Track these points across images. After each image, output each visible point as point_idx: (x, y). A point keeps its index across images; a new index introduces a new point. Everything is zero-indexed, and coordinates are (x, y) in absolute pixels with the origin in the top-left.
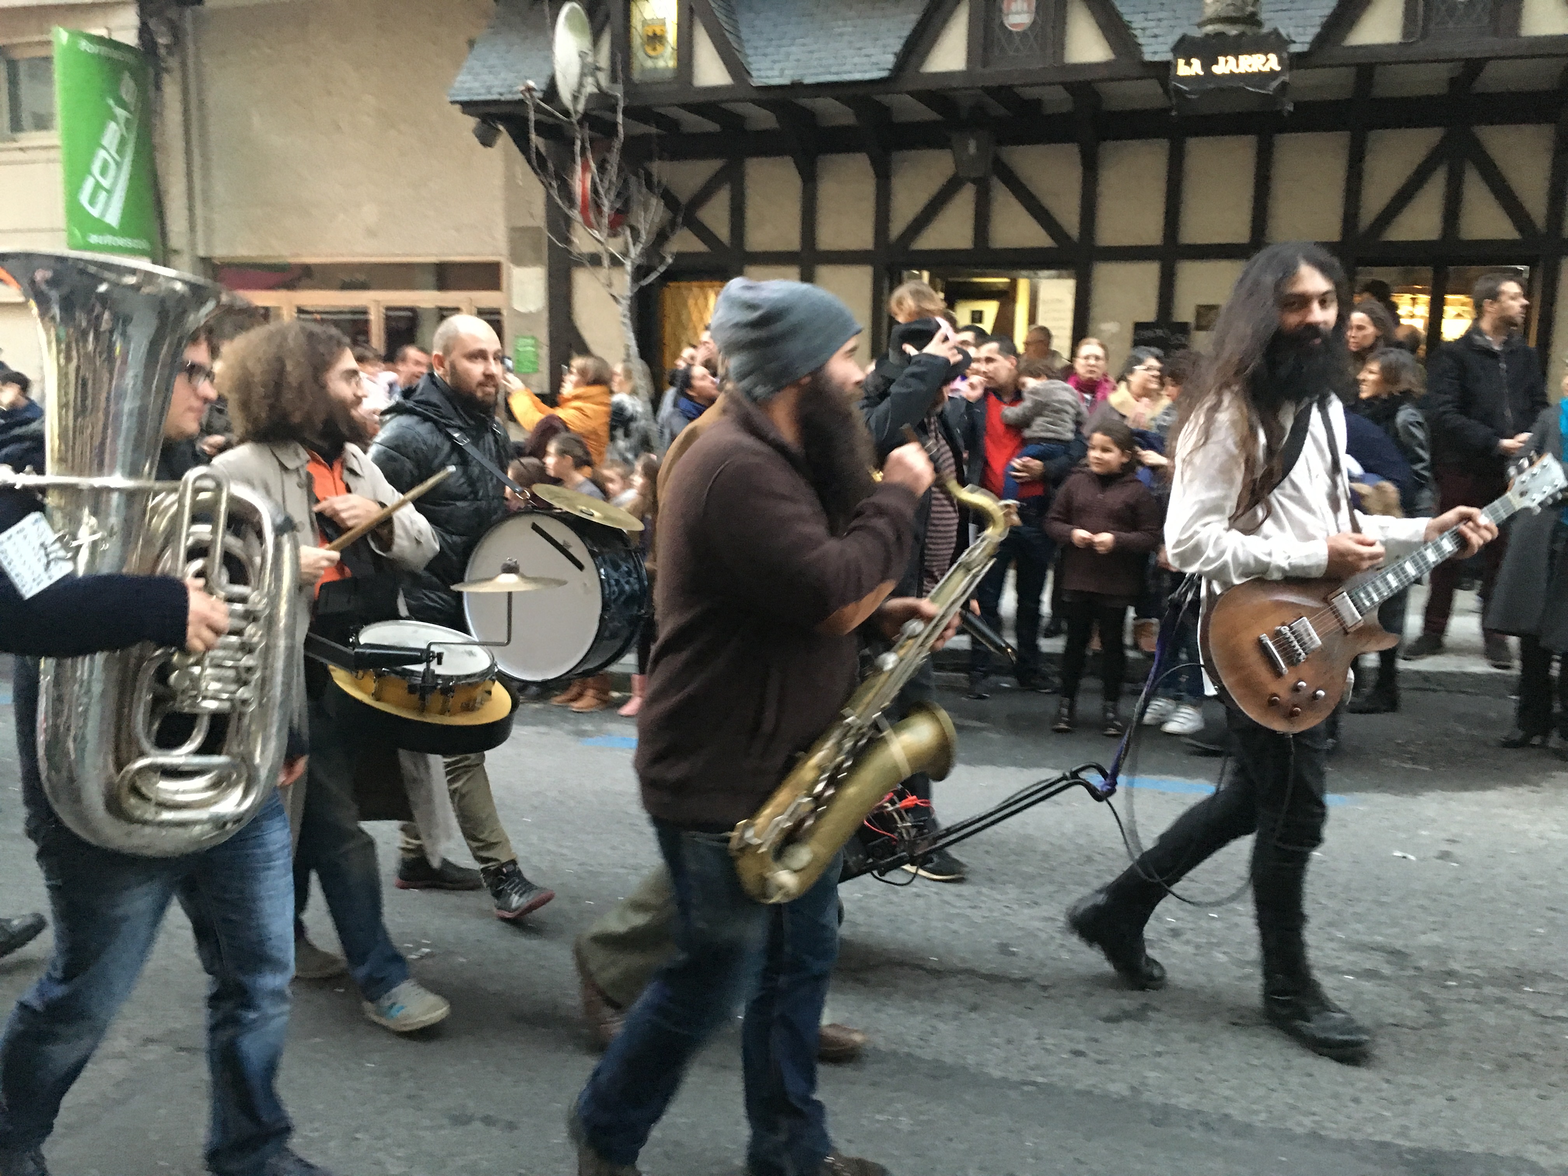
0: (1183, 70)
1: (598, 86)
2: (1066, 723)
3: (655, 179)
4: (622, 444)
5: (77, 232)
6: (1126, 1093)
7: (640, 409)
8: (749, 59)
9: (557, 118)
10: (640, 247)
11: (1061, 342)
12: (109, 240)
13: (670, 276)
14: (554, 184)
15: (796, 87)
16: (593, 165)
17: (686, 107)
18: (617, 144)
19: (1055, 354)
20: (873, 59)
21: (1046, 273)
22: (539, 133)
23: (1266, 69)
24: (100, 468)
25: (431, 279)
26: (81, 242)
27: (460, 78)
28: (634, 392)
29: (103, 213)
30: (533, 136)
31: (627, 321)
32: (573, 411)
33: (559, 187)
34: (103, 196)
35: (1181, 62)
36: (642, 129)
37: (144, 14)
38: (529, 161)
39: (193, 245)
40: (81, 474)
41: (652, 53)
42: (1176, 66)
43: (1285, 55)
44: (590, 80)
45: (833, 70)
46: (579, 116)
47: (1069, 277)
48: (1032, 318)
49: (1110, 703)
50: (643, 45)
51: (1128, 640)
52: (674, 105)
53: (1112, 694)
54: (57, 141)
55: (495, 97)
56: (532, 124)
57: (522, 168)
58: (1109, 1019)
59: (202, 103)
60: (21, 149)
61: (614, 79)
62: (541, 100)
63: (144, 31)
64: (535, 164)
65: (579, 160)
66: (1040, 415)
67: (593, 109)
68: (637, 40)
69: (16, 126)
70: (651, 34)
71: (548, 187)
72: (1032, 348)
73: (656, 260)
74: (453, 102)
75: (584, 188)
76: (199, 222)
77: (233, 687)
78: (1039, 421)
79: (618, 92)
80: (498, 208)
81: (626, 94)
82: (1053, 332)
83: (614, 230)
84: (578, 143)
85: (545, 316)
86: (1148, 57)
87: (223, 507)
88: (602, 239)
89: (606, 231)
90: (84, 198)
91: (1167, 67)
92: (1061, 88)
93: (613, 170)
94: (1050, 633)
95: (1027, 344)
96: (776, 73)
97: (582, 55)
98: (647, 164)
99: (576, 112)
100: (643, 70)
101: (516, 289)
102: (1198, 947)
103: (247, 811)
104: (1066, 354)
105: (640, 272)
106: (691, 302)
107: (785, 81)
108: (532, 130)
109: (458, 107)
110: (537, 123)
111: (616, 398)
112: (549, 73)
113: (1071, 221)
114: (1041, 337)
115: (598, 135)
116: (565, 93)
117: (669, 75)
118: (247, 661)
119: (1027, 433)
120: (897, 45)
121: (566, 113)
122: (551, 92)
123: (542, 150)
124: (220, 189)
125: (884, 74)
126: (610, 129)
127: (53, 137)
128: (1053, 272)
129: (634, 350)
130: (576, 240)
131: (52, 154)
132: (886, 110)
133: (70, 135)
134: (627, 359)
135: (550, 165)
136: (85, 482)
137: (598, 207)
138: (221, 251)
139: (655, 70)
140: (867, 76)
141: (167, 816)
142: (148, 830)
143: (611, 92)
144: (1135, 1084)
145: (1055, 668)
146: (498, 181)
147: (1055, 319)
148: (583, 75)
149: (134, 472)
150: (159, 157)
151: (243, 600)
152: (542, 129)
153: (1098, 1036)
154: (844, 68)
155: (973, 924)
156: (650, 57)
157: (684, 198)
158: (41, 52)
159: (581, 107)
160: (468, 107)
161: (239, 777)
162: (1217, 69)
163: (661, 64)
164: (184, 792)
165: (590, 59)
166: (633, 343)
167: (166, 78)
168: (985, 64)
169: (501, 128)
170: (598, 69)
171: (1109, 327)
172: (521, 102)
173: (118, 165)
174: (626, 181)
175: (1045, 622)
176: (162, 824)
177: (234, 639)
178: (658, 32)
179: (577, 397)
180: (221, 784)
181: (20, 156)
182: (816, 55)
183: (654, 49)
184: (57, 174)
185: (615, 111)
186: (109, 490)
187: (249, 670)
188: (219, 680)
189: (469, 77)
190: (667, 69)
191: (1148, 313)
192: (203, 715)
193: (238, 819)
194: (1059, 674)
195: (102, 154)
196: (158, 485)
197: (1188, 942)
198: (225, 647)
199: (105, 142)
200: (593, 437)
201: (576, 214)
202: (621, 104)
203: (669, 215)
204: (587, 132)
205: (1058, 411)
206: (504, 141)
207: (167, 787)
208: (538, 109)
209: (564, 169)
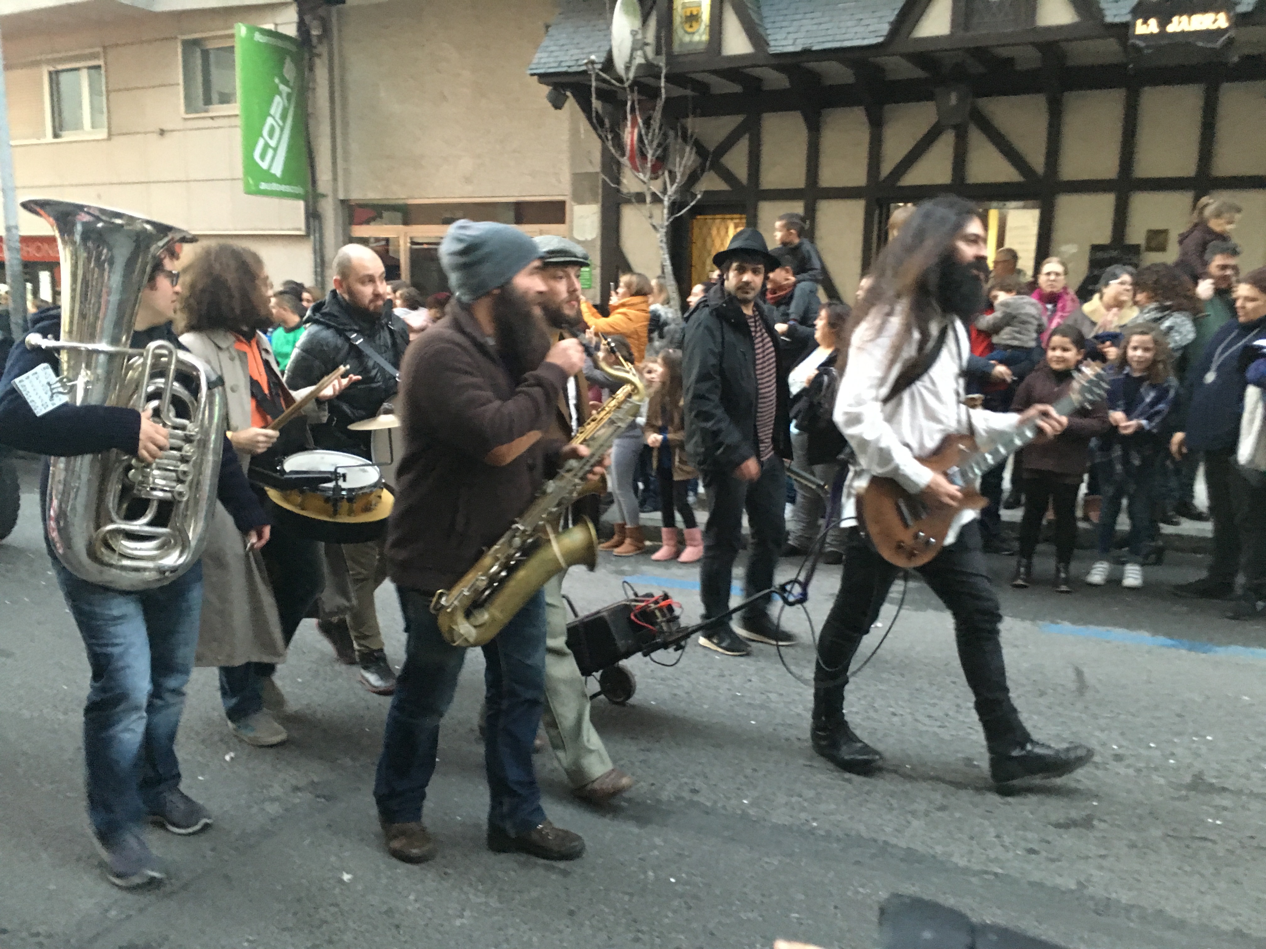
0: (1141, 28)
1: (646, 57)
2: (1024, 580)
3: (690, 131)
4: (657, 344)
5: (251, 182)
6: (1073, 887)
7: (670, 315)
8: (768, 32)
9: (613, 85)
10: (675, 185)
11: (1026, 262)
12: (275, 187)
13: (698, 210)
14: (610, 137)
15: (807, 53)
16: (640, 121)
17: (715, 72)
18: (660, 103)
19: (1020, 272)
20: (871, 28)
21: (1014, 204)
22: (598, 98)
23: (1214, 27)
24: (92, 338)
25: (511, 214)
26: (253, 188)
27: (538, 55)
28: (667, 302)
29: (270, 166)
30: (594, 100)
31: (664, 245)
32: (619, 316)
33: (612, 138)
34: (270, 152)
35: (1139, 22)
36: (678, 92)
37: (301, 14)
38: (589, 118)
39: (335, 191)
40: (81, 341)
41: (690, 30)
42: (1134, 25)
43: (1232, 14)
44: (639, 53)
45: (838, 37)
46: (630, 82)
47: (1033, 207)
48: (1001, 241)
49: (1062, 564)
50: (681, 23)
51: (1079, 513)
52: (703, 71)
53: (1064, 557)
54: (237, 112)
55: (564, 69)
56: (593, 89)
57: (584, 125)
58: (1058, 826)
59: (342, 80)
60: (212, 118)
61: (658, 52)
62: (601, 70)
63: (302, 25)
64: (595, 121)
65: (629, 117)
66: (1008, 324)
67: (640, 77)
68: (678, 19)
69: (208, 101)
70: (688, 14)
71: (603, 139)
72: (1000, 266)
73: (689, 198)
74: (532, 75)
75: (632, 140)
76: (340, 172)
77: (174, 484)
78: (1008, 329)
79: (662, 62)
80: (565, 157)
81: (667, 64)
82: (1020, 254)
83: (655, 173)
84: (629, 104)
85: (598, 243)
86: (1109, 19)
87: (173, 367)
88: (645, 180)
89: (648, 175)
90: (257, 155)
91: (1126, 27)
92: (1030, 48)
93: (656, 124)
94: (1009, 506)
95: (996, 263)
96: (791, 42)
97: (634, 33)
98: (683, 121)
99: (628, 79)
100: (682, 44)
101: (577, 222)
102: (1139, 770)
103: (181, 565)
104: (1030, 272)
105: (675, 207)
106: (714, 232)
107: (798, 48)
108: (594, 96)
109: (536, 77)
110: (597, 89)
111: (652, 307)
112: (608, 48)
113: (1038, 162)
114: (1009, 257)
115: (644, 98)
116: (620, 64)
117: (702, 47)
118: (183, 467)
119: (995, 339)
120: (892, 16)
121: (620, 80)
122: (609, 64)
123: (600, 111)
124: (354, 147)
125: (881, 40)
126: (655, 93)
127: (235, 108)
128: (1021, 203)
129: (669, 269)
130: (625, 181)
131: (234, 121)
132: (880, 69)
133: (247, 108)
134: (662, 276)
135: (607, 122)
136: (83, 346)
137: (644, 156)
138: (356, 195)
139: (691, 42)
140: (866, 42)
141: (126, 562)
142: (114, 571)
143: (655, 63)
144: (1082, 880)
145: (1014, 535)
146: (565, 136)
147: (1020, 243)
148: (633, 50)
149: (115, 341)
150: (311, 122)
151: (183, 428)
152: (602, 95)
153: (1050, 838)
154: (847, 36)
155: (942, 740)
156: (689, 33)
157: (711, 147)
158: (227, 44)
159: (631, 75)
160: (544, 77)
161: (176, 543)
162: (1170, 28)
163: (696, 38)
164: (140, 549)
165: (639, 37)
166: (668, 263)
167: (318, 61)
168: (966, 28)
169: (568, 94)
170: (647, 44)
171: (1069, 249)
172: (584, 72)
173: (282, 129)
174: (665, 136)
175: (1005, 495)
176: (124, 568)
177: (175, 452)
178: (695, 13)
179: (623, 305)
180: (165, 547)
181: (210, 123)
182: (823, 26)
183: (691, 26)
184: (238, 135)
185: (659, 78)
186: (98, 352)
187: (185, 473)
188: (164, 478)
189: (545, 55)
190: (700, 42)
191: (1104, 237)
192: (153, 500)
193: (174, 570)
194: (1017, 539)
195: (270, 121)
196: (131, 351)
197: (1128, 766)
198: (167, 458)
199: (272, 112)
200: (636, 337)
201: (625, 160)
202: (664, 71)
203: (699, 160)
204: (636, 96)
205: (1024, 322)
206: (571, 104)
207: (129, 546)
208: (599, 78)
209: (618, 125)
